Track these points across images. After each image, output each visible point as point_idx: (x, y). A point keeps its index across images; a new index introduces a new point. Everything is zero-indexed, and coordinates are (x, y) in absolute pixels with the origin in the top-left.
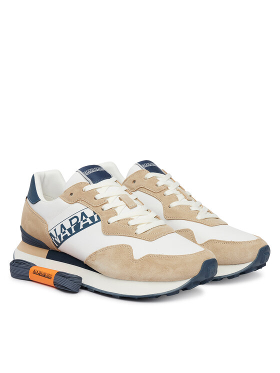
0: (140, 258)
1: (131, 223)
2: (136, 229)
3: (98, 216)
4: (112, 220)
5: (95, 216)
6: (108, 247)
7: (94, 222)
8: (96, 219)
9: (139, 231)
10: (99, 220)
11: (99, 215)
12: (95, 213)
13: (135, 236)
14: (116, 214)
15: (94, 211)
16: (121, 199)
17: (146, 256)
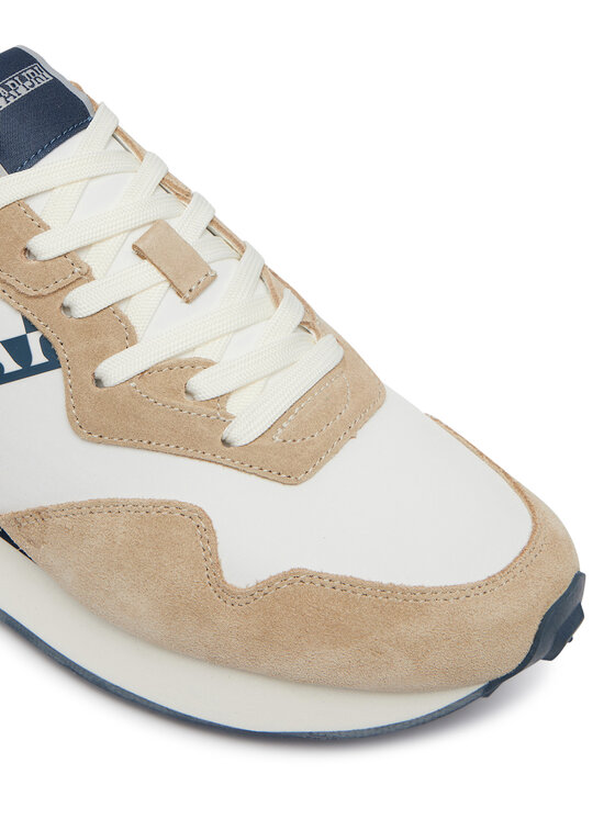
0: (252, 584)
1: (204, 385)
2: (227, 419)
3: (45, 343)
4: (117, 369)
5: (34, 340)
6: (97, 503)
7: (28, 370)
8: (38, 357)
9: (242, 431)
10: (53, 363)
11: (52, 338)
12: (30, 327)
13: (222, 451)
14: (128, 338)
15: (28, 313)
16: (141, 255)
17: (284, 577)
